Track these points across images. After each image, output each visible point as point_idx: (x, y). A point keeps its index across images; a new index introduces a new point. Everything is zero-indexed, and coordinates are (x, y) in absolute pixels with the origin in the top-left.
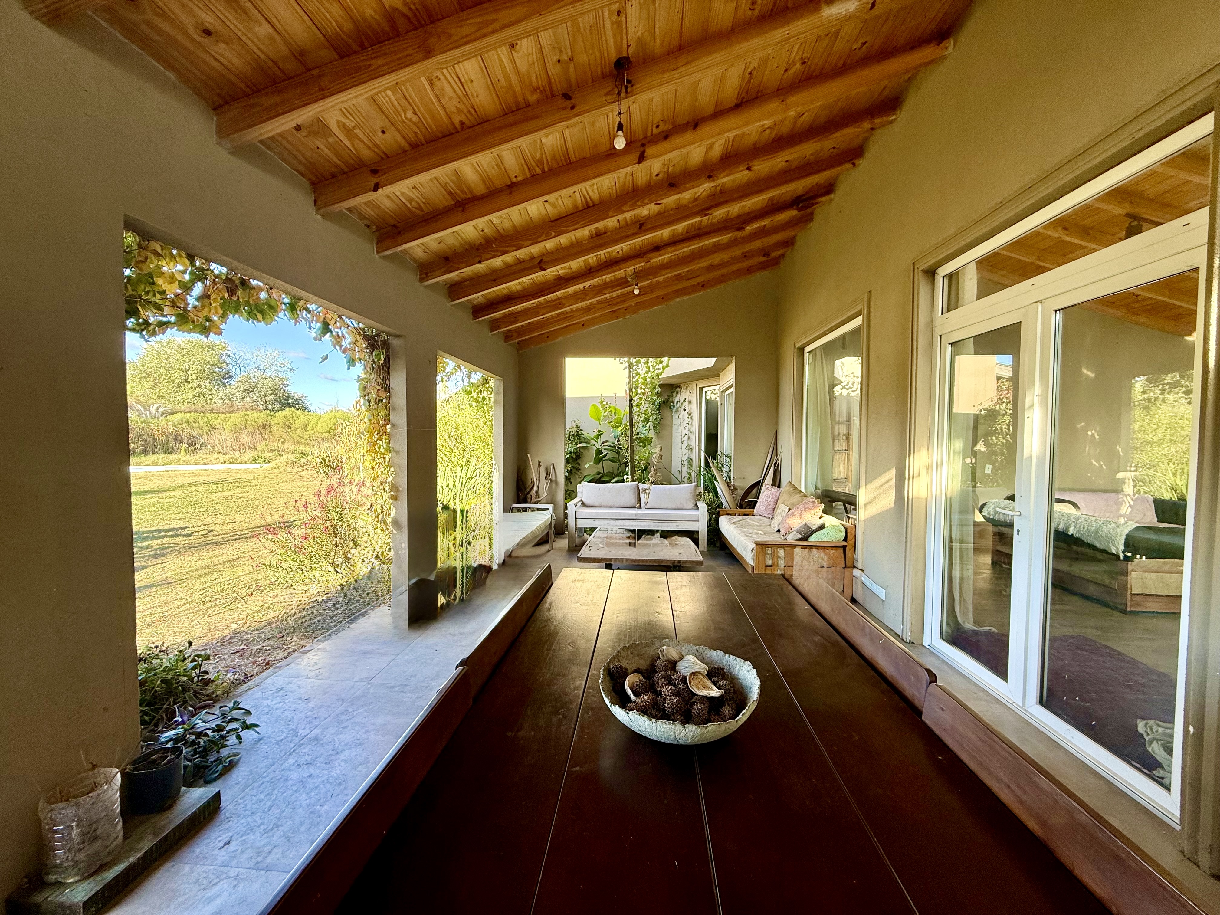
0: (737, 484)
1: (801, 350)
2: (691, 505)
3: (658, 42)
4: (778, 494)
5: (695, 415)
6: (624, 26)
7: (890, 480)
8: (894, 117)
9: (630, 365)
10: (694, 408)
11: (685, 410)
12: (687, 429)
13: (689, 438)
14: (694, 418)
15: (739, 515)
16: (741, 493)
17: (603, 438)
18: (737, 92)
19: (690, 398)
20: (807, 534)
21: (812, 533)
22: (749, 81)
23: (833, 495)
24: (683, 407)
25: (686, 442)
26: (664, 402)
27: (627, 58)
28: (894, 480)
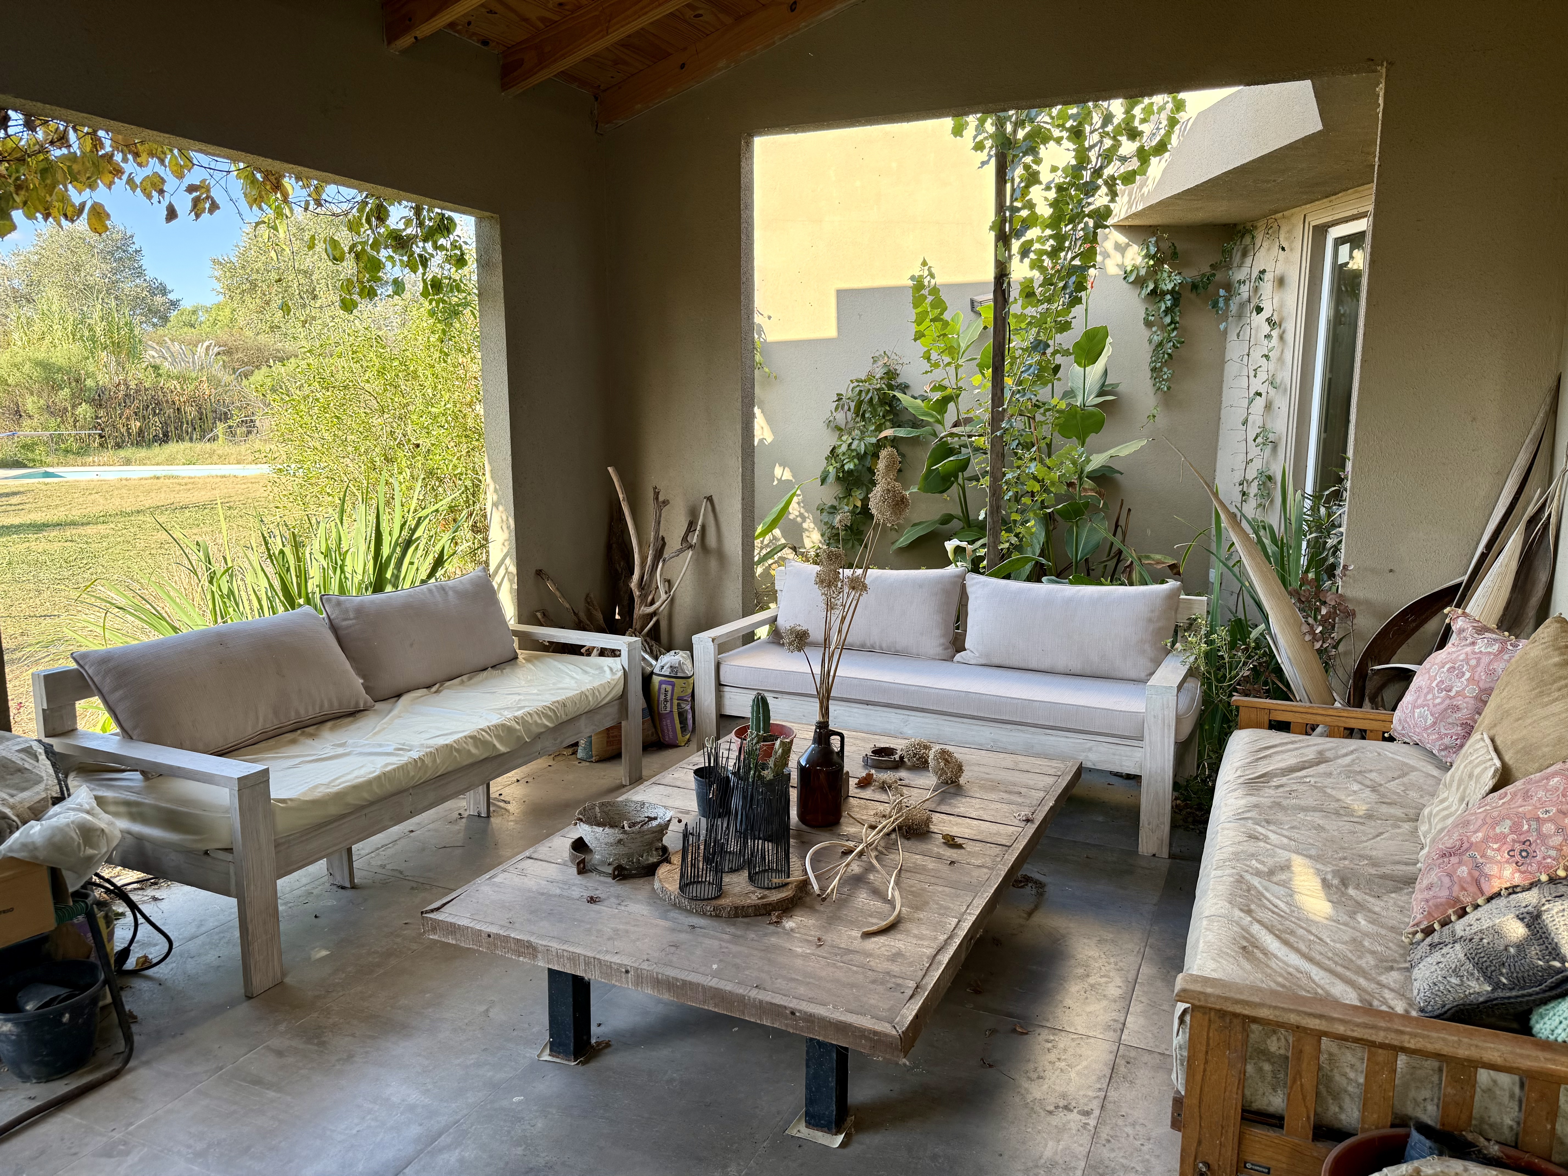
10: (1295, 300)
11: (1262, 310)
12: (1262, 376)
13: (1268, 406)
19: (1280, 269)
24: (1258, 301)
25: (1257, 421)
26: (1194, 287)
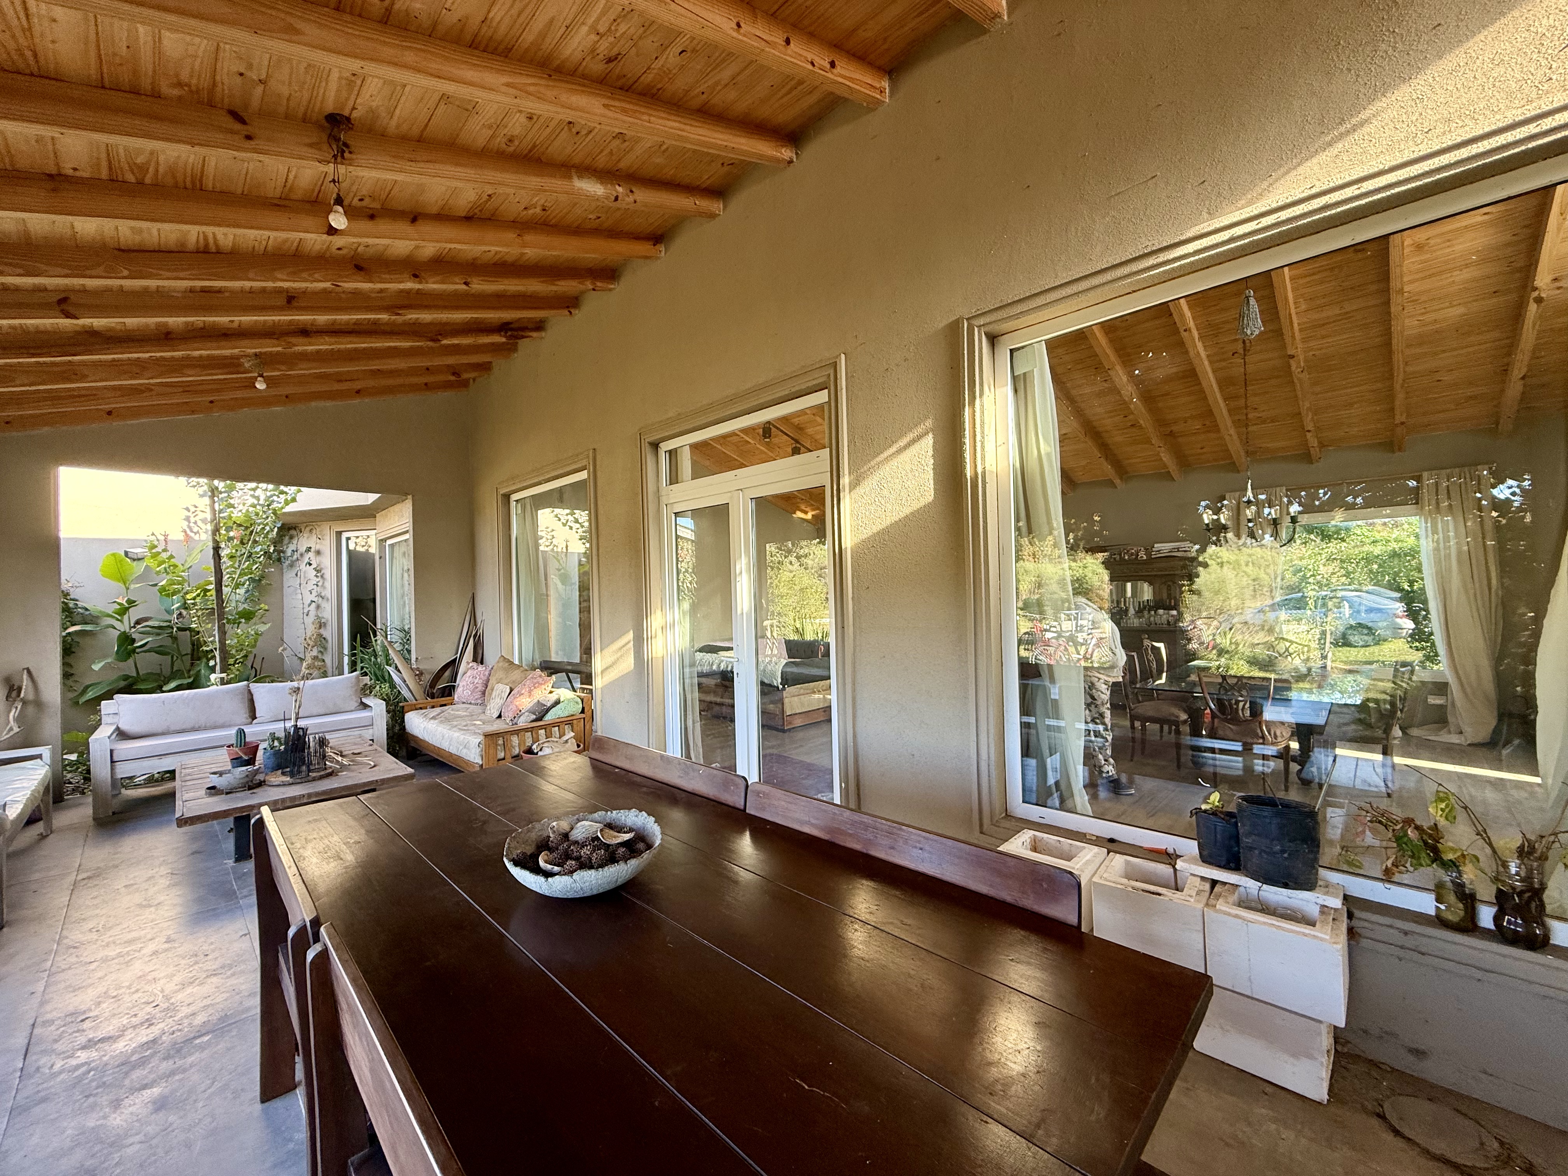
0: (421, 667)
1: (507, 497)
2: (354, 704)
3: (393, 123)
4: (487, 673)
5: (330, 572)
6: (357, 88)
7: (629, 642)
8: (612, 286)
9: (214, 491)
10: (327, 562)
11: (310, 564)
12: (314, 593)
13: (318, 607)
14: (327, 576)
15: (433, 707)
16: (427, 678)
17: (135, 614)
18: (470, 205)
19: (318, 547)
20: (541, 712)
21: (548, 710)
22: (487, 201)
23: (556, 666)
24: (306, 560)
25: (313, 613)
27: (348, 119)
28: (632, 642)
